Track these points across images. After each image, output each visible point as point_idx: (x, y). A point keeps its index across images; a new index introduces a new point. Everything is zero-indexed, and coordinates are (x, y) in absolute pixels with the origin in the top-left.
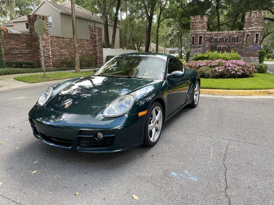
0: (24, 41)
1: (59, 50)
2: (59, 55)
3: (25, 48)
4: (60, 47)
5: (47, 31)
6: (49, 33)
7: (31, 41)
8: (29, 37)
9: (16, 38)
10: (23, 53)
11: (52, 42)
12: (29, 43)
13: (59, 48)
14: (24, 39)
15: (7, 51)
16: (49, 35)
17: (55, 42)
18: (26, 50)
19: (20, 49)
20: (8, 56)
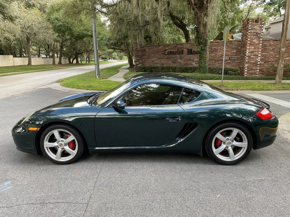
0: (235, 48)
1: (276, 55)
2: (273, 61)
3: (235, 54)
4: (278, 51)
5: (259, 35)
6: (261, 37)
7: (241, 47)
8: (240, 43)
9: (228, 45)
10: (231, 59)
11: (267, 46)
12: (239, 49)
13: (276, 52)
14: (235, 46)
15: (219, 58)
16: (261, 39)
17: (270, 45)
18: (235, 57)
19: (230, 55)
20: (218, 62)
